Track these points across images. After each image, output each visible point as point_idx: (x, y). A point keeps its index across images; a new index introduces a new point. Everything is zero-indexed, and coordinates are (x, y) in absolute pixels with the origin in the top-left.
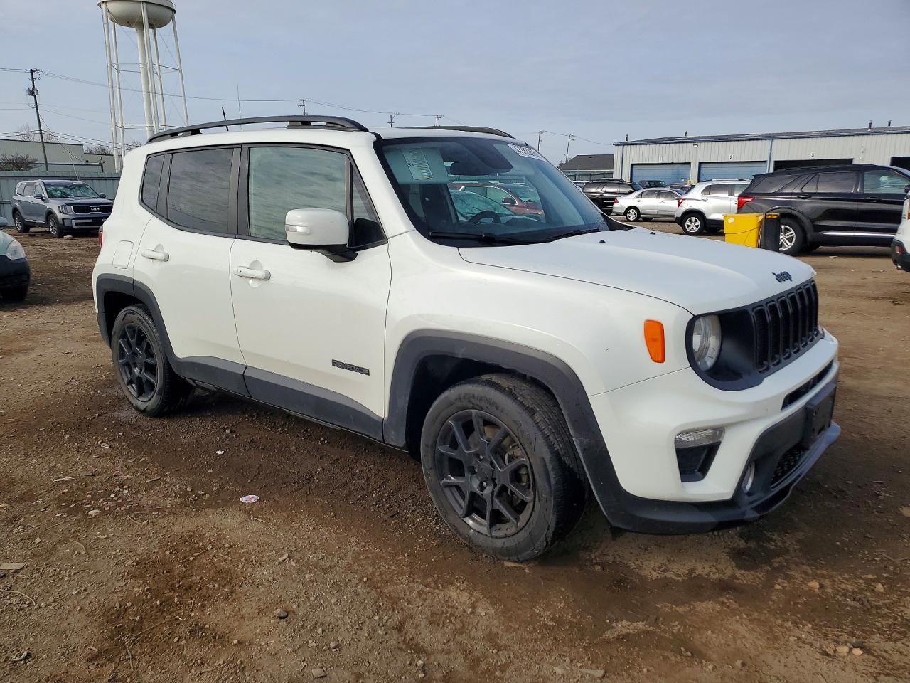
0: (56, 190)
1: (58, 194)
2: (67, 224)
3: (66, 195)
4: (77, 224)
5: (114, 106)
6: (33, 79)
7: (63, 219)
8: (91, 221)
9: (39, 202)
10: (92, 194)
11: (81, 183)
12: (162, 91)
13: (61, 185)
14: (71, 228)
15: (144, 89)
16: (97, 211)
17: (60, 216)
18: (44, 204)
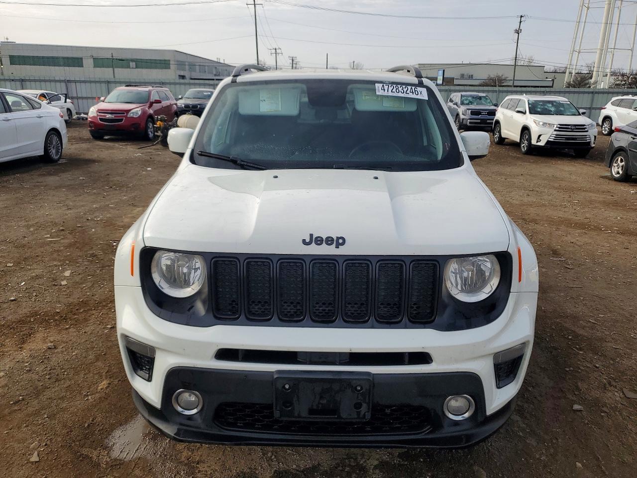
0: (466, 100)
1: (467, 102)
2: (464, 122)
3: (471, 103)
4: (470, 123)
5: (576, 37)
6: (520, 22)
7: (463, 119)
8: (479, 121)
9: (455, 106)
10: (489, 103)
11: (484, 95)
12: (619, 22)
13: (471, 96)
14: (466, 125)
15: (604, 21)
16: (486, 115)
17: (462, 116)
18: (457, 108)
